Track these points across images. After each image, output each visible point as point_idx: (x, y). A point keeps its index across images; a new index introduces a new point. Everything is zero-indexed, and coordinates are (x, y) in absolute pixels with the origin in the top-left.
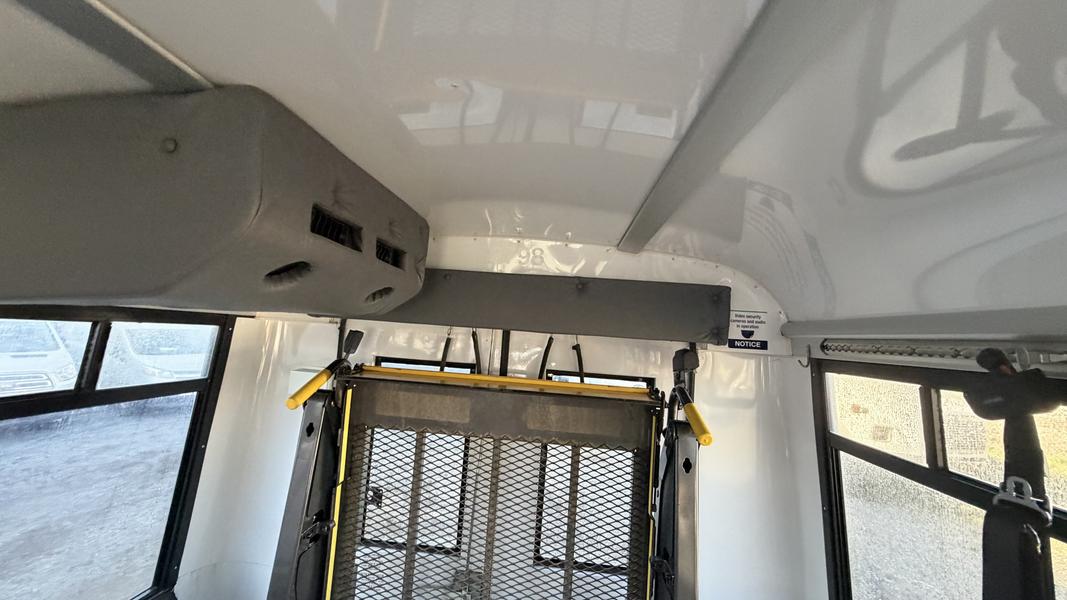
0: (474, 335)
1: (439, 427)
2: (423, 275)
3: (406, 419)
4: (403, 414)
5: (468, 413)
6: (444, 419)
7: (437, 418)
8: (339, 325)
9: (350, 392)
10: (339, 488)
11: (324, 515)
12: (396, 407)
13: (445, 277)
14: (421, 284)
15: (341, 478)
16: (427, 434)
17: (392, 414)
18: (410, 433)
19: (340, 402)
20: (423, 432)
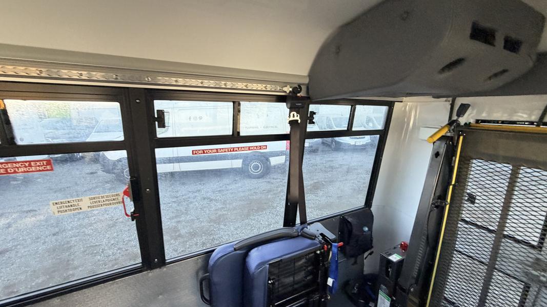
1: (535, 164)
2: (534, 58)
3: (504, 156)
4: (501, 153)
8: (451, 102)
9: (461, 138)
10: (451, 187)
12: (496, 148)
14: (531, 64)
15: (453, 182)
16: (523, 168)
17: (491, 152)
18: (506, 165)
19: (455, 142)
20: (519, 166)
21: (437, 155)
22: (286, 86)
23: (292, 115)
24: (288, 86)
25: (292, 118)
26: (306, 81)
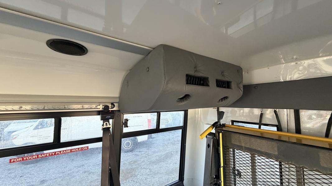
0: (275, 112)
1: (261, 154)
2: (242, 89)
3: (245, 147)
4: (243, 145)
5: (276, 149)
6: (263, 151)
7: (259, 149)
8: (217, 109)
9: (221, 134)
10: (222, 169)
11: (218, 177)
12: (240, 142)
13: (255, 87)
14: (242, 93)
15: (222, 165)
16: (256, 156)
17: (238, 144)
18: (248, 153)
19: (217, 138)
20: (253, 154)
21: (208, 146)
22: (100, 105)
23: (105, 124)
24: (101, 105)
25: (105, 127)
26: (118, 100)
